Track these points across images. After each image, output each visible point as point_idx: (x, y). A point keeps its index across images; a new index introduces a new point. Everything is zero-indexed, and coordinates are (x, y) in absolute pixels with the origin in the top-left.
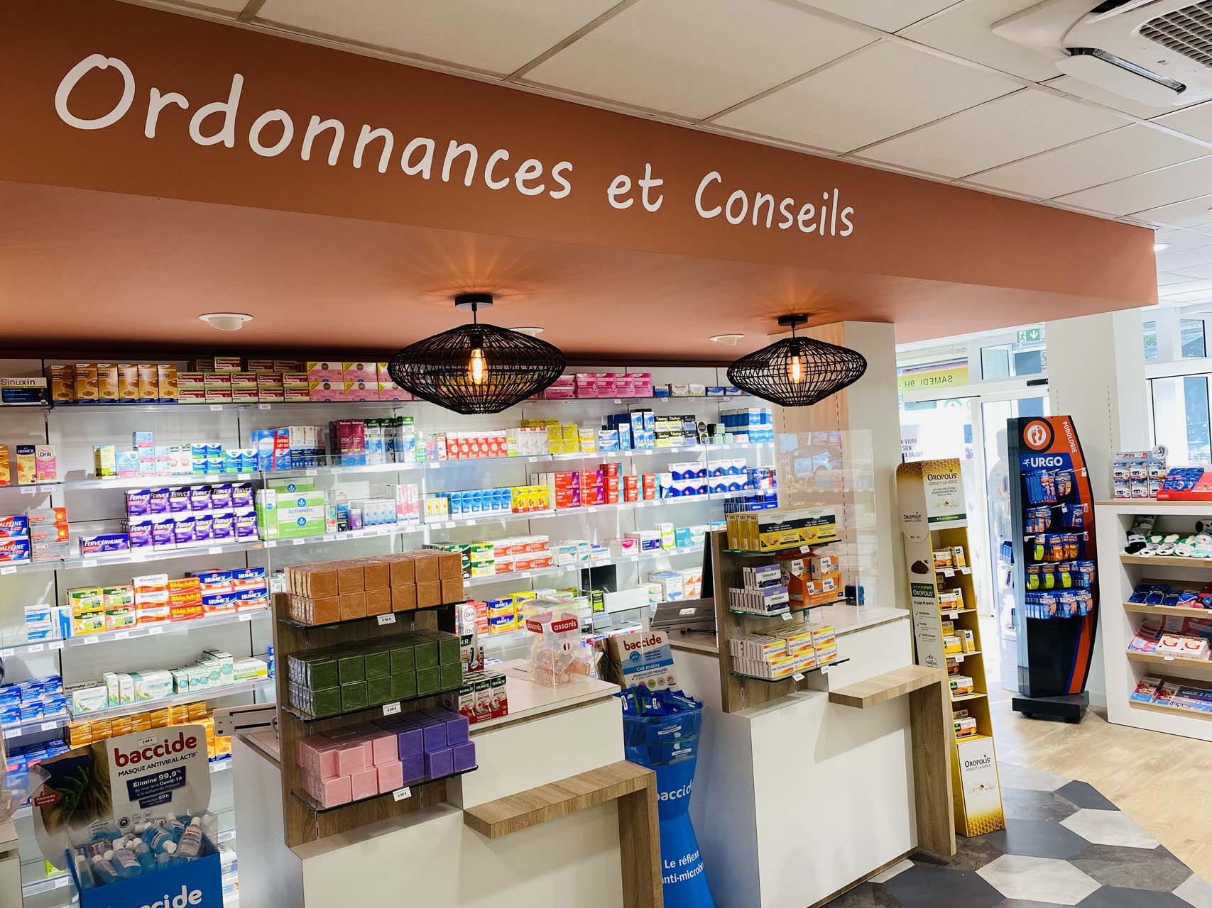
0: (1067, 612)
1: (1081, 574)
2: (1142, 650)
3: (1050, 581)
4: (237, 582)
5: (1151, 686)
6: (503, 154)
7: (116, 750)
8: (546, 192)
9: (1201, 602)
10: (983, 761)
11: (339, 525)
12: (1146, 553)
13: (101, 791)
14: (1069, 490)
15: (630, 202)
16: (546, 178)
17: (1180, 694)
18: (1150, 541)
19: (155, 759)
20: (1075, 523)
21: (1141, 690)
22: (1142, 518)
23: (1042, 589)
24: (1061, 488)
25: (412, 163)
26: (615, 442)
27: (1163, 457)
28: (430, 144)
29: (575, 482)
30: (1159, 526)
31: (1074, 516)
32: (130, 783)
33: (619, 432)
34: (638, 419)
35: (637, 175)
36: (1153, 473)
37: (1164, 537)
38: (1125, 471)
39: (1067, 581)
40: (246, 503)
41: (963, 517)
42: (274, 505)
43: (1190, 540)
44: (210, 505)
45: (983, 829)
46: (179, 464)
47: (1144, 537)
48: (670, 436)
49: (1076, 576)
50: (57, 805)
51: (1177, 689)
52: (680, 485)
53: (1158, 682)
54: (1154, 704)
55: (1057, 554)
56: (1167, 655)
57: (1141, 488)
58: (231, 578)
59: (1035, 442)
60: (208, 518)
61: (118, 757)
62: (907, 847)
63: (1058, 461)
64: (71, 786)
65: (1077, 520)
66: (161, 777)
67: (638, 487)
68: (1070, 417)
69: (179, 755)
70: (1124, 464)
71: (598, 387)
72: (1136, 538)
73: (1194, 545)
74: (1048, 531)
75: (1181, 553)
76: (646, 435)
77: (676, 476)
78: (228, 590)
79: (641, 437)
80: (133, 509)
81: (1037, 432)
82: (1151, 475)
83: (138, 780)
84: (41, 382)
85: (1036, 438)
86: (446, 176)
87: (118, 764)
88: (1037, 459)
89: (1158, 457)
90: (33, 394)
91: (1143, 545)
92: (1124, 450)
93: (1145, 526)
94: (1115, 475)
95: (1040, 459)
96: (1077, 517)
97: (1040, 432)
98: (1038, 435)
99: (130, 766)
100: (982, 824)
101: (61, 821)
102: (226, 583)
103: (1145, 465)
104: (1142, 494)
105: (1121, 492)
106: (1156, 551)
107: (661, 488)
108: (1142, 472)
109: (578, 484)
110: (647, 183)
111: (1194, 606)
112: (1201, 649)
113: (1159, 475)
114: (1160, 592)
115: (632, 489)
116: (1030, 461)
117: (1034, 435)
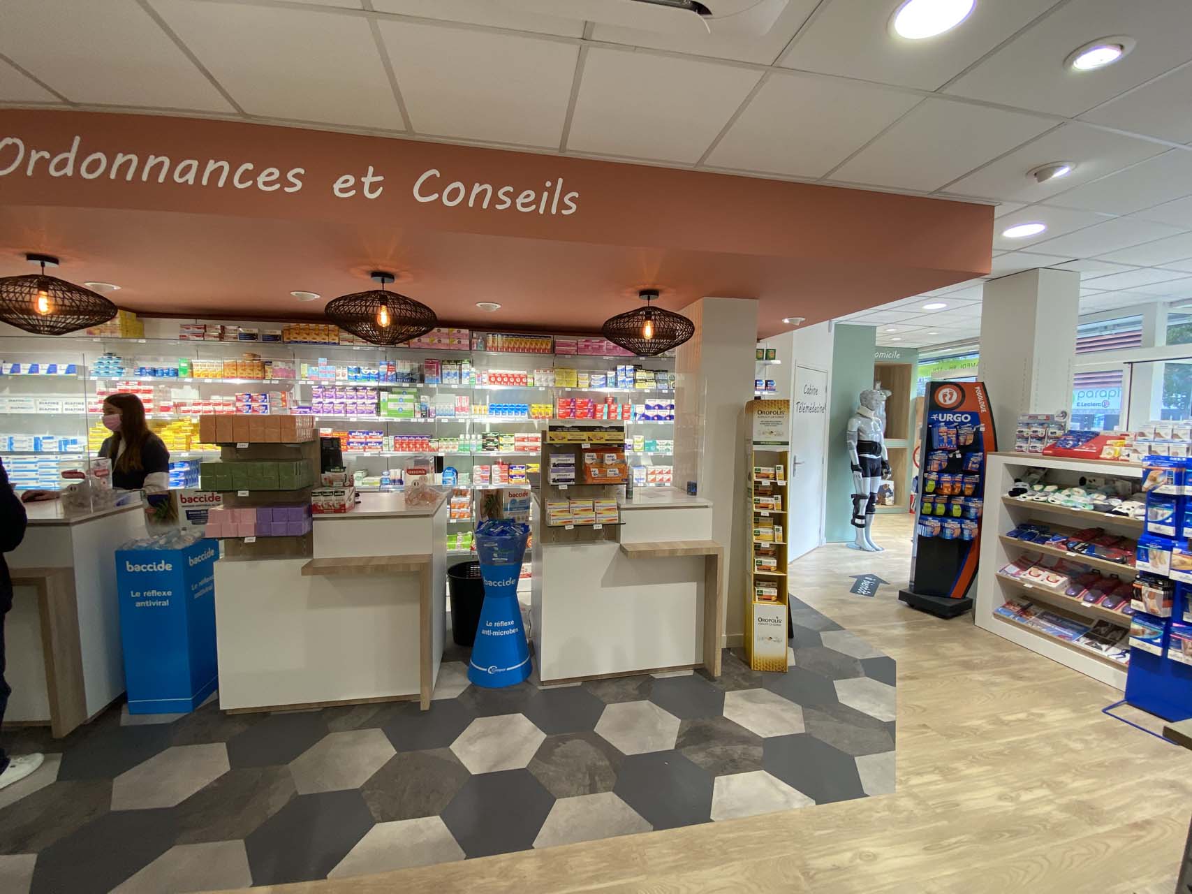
0: (948, 534)
1: (969, 507)
2: (1012, 575)
3: (941, 509)
4: (368, 436)
5: (1018, 605)
6: (250, 166)
7: (181, 496)
8: (281, 189)
9: (1066, 545)
10: (775, 621)
11: (422, 414)
12: (1024, 497)
13: (173, 511)
14: (971, 442)
15: (353, 193)
16: (283, 180)
17: (1041, 617)
18: (1033, 489)
19: (199, 503)
20: (972, 467)
21: (1007, 606)
22: (1033, 470)
23: (933, 514)
24: (962, 439)
25: (181, 175)
26: (602, 382)
27: (1064, 420)
28: (195, 163)
29: (572, 404)
30: (1047, 477)
31: (971, 462)
32: (187, 512)
33: (607, 378)
34: (622, 370)
35: (360, 174)
36: (1052, 433)
37: (1045, 486)
38: (1026, 430)
39: (957, 511)
40: (374, 398)
41: (787, 443)
42: (386, 400)
43: (1066, 492)
44: (355, 397)
45: (766, 667)
46: (341, 375)
47: (1028, 485)
48: (646, 381)
49: (965, 509)
50: (155, 514)
51: (1040, 611)
52: (650, 413)
53: (1025, 603)
54: (1013, 620)
55: (946, 489)
56: (1027, 583)
57: (1037, 445)
58: (365, 435)
59: (945, 401)
60: (354, 403)
61: (182, 499)
62: (692, 661)
63: (966, 418)
64: (161, 507)
65: (974, 466)
66: (202, 512)
67: (618, 411)
68: (983, 383)
69: (211, 503)
70: (1028, 424)
71: (593, 348)
72: (1020, 485)
73: (1069, 496)
74: (941, 472)
75: (1053, 501)
76: (627, 380)
77: (648, 407)
78: (363, 440)
79: (623, 381)
80: (314, 395)
81: (948, 394)
82: (1049, 434)
83: (191, 511)
84: (279, 333)
85: (947, 398)
86: (205, 182)
87: (182, 502)
88: (945, 415)
89: (1061, 420)
90: (275, 338)
91: (1024, 491)
92: (1032, 412)
93: (1034, 476)
94: (1017, 433)
95: (949, 415)
96: (974, 463)
97: (951, 394)
98: (949, 396)
99: (187, 504)
100: (766, 664)
101: (156, 522)
102: (363, 437)
103: (1046, 425)
104: (1038, 450)
105: (1021, 447)
106: (1035, 496)
107: (635, 414)
108: (1041, 432)
109: (574, 406)
110: (368, 180)
111: (1059, 547)
112: (1059, 583)
113: (1057, 435)
114: (1037, 532)
115: (613, 412)
116: (938, 416)
117: (945, 396)
